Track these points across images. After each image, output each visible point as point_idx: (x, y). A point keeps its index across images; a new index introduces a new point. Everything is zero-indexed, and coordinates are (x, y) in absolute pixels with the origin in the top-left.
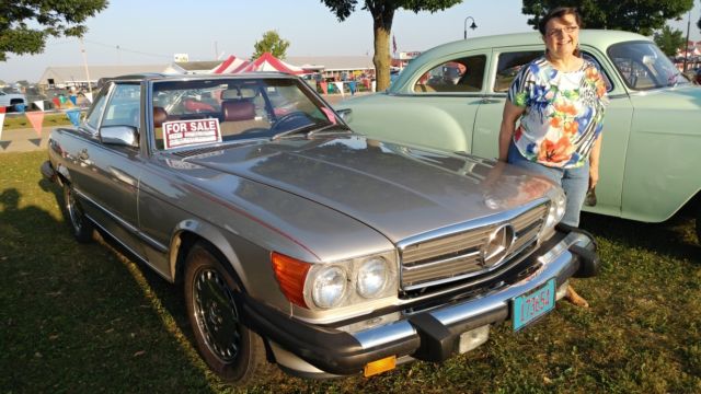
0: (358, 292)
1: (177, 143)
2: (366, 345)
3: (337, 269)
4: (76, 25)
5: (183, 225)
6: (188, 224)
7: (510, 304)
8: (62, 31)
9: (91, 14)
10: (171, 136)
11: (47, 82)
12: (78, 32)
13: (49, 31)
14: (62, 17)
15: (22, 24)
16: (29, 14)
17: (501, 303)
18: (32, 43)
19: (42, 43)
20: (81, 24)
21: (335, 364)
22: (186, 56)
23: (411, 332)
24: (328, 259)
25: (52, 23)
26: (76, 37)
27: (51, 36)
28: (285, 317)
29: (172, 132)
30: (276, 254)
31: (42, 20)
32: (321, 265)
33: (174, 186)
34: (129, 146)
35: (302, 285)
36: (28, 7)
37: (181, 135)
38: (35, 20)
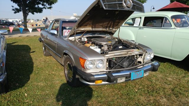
0: (96, 67)
1: (66, 34)
2: (95, 77)
3: (92, 62)
4: (50, 6)
5: (64, 51)
6: (66, 51)
7: (130, 73)
8: (47, 8)
9: (54, 4)
10: (65, 33)
11: (43, 20)
12: (50, 8)
13: (44, 8)
14: (47, 4)
15: (38, 6)
16: (40, 4)
17: (129, 73)
18: (40, 11)
19: (42, 11)
20: (51, 6)
21: (89, 80)
22: (76, 14)
23: (106, 76)
24: (90, 59)
25: (45, 6)
26: (50, 9)
27: (44, 9)
28: (81, 71)
29: (65, 32)
30: (81, 58)
31: (43, 5)
32: (88, 60)
33: (66, 45)
34: (56, 35)
35: (84, 64)
36: (40, 2)
37: (67, 33)
38: (41, 5)
